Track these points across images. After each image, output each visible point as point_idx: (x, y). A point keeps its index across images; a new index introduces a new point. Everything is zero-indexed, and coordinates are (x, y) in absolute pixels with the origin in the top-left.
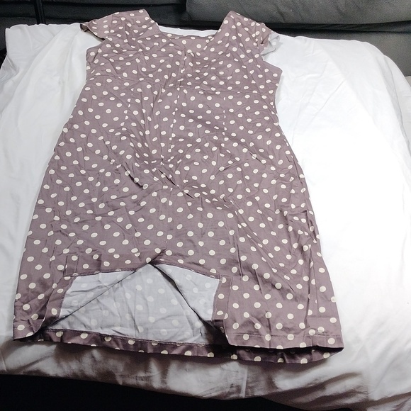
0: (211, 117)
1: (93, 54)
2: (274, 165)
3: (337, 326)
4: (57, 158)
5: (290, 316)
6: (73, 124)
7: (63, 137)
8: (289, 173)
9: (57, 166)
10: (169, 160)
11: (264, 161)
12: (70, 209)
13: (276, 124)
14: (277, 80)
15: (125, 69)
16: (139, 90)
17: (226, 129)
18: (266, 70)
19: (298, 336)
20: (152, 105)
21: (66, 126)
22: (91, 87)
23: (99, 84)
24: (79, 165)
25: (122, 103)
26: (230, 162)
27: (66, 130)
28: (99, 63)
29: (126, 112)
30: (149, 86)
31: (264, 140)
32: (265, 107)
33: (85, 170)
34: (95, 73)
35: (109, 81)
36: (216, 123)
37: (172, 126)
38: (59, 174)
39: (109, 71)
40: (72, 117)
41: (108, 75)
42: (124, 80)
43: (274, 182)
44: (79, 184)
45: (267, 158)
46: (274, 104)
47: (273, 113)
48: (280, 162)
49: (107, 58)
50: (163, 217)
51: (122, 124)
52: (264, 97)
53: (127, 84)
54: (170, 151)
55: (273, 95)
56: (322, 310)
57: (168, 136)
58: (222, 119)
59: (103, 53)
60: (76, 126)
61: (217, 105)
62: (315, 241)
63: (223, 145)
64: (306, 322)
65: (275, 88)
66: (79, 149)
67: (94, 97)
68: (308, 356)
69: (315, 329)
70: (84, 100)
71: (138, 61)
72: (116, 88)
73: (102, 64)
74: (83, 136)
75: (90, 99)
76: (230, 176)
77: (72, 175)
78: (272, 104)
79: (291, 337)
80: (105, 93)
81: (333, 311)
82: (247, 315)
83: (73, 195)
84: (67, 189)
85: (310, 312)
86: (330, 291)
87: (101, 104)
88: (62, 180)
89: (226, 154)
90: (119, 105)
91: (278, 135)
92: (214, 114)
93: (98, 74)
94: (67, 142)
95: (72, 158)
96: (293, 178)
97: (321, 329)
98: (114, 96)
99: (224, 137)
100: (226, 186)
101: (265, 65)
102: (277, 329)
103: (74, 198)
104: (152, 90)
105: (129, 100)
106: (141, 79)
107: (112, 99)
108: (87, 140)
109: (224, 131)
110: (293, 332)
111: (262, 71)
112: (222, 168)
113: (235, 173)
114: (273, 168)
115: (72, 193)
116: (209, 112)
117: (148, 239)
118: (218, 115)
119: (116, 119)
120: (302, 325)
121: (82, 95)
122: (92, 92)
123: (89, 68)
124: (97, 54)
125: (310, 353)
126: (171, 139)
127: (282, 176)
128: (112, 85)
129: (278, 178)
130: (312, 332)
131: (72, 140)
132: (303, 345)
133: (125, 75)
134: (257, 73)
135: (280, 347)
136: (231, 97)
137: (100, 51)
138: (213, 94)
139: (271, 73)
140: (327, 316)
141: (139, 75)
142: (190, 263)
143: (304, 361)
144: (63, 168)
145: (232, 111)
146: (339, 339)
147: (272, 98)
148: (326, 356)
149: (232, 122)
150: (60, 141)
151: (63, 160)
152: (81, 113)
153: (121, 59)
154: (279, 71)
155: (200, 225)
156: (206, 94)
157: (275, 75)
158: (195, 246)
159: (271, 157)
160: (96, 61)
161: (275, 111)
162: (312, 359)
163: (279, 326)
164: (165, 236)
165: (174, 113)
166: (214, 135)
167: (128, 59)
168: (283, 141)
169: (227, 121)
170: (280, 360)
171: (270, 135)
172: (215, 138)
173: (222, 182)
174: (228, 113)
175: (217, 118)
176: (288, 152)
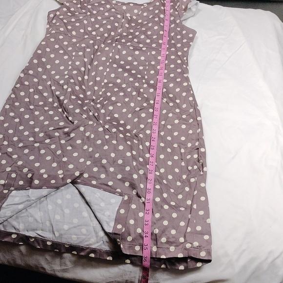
0: (136, 68)
1: (52, 16)
2: (179, 108)
3: (209, 242)
4: (13, 96)
5: (173, 232)
6: (28, 70)
7: (20, 81)
8: (190, 115)
9: (11, 102)
10: (98, 101)
11: (171, 104)
12: (17, 136)
13: (185, 75)
14: (192, 39)
15: (75, 28)
16: (83, 45)
17: (146, 77)
18: (184, 32)
19: (178, 248)
20: (92, 56)
21: (23, 71)
22: (46, 42)
23: (52, 40)
24: (29, 102)
25: (68, 55)
26: (145, 105)
27: (22, 75)
28: (56, 23)
29: (70, 63)
30: (91, 42)
31: (174, 88)
32: (179, 62)
33: (33, 105)
34: (51, 30)
35: (61, 37)
36: (140, 72)
37: (105, 74)
38: (13, 108)
39: (62, 29)
40: (28, 64)
41: (61, 33)
42: (73, 37)
43: (177, 121)
44: (27, 116)
45: (174, 102)
46: (187, 59)
47: (184, 66)
48: (184, 106)
49: (62, 20)
50: (86, 147)
51: (66, 73)
52: (180, 53)
53: (74, 40)
54: (101, 93)
55: (187, 52)
56: (199, 228)
57: (102, 81)
58: (144, 69)
59: (60, 15)
60: (31, 72)
61: (143, 58)
62: (202, 173)
63: (142, 90)
64: (185, 237)
65: (189, 46)
66: (31, 90)
67: (48, 50)
68: (185, 264)
69: (191, 244)
70: (39, 52)
71: (85, 22)
72: (66, 43)
73: (58, 24)
74: (36, 80)
75: (44, 52)
76: (143, 115)
77: (22, 110)
78: (185, 58)
79: (172, 249)
80: (57, 46)
81: (207, 230)
82: (139, 231)
83: (21, 125)
84: (17, 120)
85: (189, 230)
86: (207, 215)
87: (52, 56)
88: (15, 113)
89: (143, 98)
90: (66, 57)
91: (185, 84)
92: (139, 65)
93: (54, 32)
94: (22, 84)
95: (25, 97)
96: (192, 120)
97: (196, 244)
98: (63, 49)
99: (144, 84)
100: (139, 123)
101: (184, 28)
102: (162, 243)
103: (21, 128)
104: (93, 45)
105: (74, 54)
106: (86, 37)
107: (61, 52)
108: (38, 84)
109: (145, 79)
110: (175, 245)
111: (180, 33)
112: (138, 109)
113: (148, 113)
114: (178, 111)
115: (20, 123)
116: (135, 63)
117: (72, 164)
118: (142, 66)
119: (62, 68)
120: (182, 240)
121: (38, 48)
122: (47, 46)
123: (48, 26)
124: (55, 15)
125: (187, 262)
126: (103, 84)
127: (184, 116)
128: (63, 41)
129: (180, 119)
130: (188, 246)
131: (27, 83)
132: (180, 255)
133: (74, 33)
134: (176, 34)
135: (163, 257)
136: (154, 53)
137: (58, 13)
138: (140, 49)
139: (187, 34)
140: (202, 233)
141: (85, 33)
142: (101, 184)
143: (182, 267)
144: (17, 104)
145: (153, 63)
146: (209, 253)
147: (186, 54)
148: (199, 264)
149: (152, 72)
150: (17, 83)
151: (18, 98)
152: (35, 61)
153: (73, 20)
154: (194, 32)
155: (113, 155)
156: (135, 49)
157: (191, 35)
158: (106, 171)
159: (178, 101)
160: (54, 21)
161: (187, 64)
162: (187, 267)
163: (164, 240)
164: (85, 162)
165: (108, 64)
166: (136, 82)
167: (78, 20)
168: (189, 89)
169: (148, 71)
170: (163, 266)
171: (179, 84)
172: (137, 84)
173: (136, 120)
174: (150, 64)
175: (141, 68)
176: (191, 99)
